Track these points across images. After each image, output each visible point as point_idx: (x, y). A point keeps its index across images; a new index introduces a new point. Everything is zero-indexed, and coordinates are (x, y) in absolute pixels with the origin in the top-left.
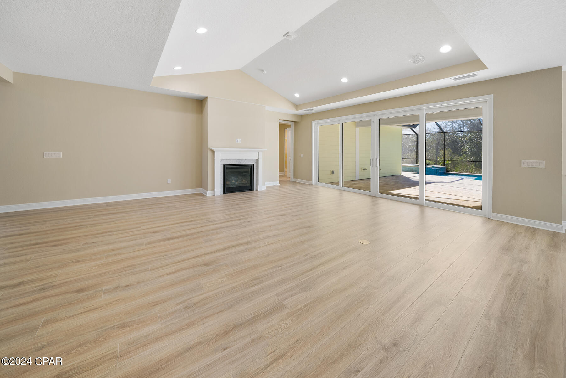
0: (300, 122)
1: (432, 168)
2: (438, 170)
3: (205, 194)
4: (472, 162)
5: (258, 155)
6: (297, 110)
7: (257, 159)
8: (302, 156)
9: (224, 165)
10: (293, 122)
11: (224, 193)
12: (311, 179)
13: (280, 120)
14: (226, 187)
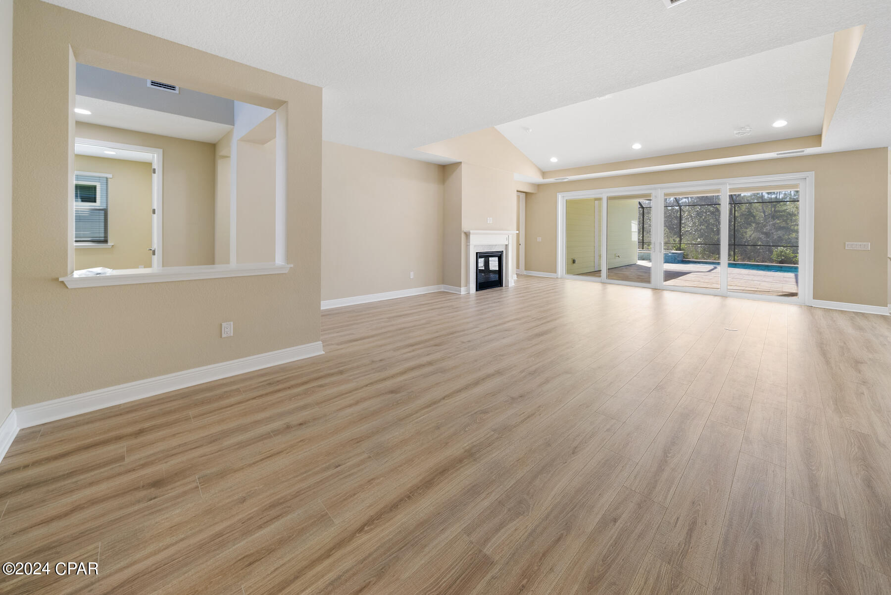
0: (536, 193)
1: (670, 254)
2: (676, 257)
3: (459, 292)
4: (699, 246)
5: (508, 239)
6: (543, 179)
7: (506, 245)
8: (539, 239)
9: (477, 253)
10: (524, 194)
11: (477, 290)
12: (555, 271)
13: (517, 191)
14: (478, 282)
